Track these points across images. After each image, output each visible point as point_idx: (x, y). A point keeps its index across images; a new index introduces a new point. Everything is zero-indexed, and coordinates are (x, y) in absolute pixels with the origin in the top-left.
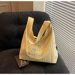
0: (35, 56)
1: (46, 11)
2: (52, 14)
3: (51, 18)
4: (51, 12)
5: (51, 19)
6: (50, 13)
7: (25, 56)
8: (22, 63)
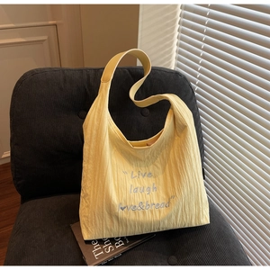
0: (144, 213)
1: (178, 65)
2: (200, 78)
4: (198, 63)
6: (195, 76)
7: (108, 222)
8: (97, 252)
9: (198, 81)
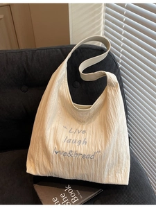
3: (121, 63)
5: (120, 66)
9: (121, 55)
